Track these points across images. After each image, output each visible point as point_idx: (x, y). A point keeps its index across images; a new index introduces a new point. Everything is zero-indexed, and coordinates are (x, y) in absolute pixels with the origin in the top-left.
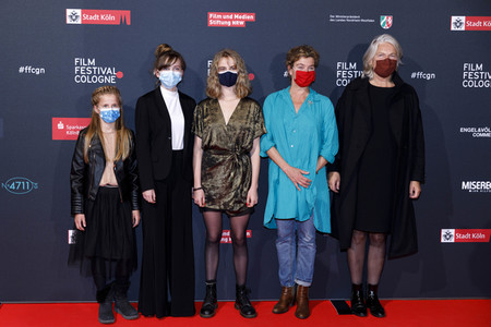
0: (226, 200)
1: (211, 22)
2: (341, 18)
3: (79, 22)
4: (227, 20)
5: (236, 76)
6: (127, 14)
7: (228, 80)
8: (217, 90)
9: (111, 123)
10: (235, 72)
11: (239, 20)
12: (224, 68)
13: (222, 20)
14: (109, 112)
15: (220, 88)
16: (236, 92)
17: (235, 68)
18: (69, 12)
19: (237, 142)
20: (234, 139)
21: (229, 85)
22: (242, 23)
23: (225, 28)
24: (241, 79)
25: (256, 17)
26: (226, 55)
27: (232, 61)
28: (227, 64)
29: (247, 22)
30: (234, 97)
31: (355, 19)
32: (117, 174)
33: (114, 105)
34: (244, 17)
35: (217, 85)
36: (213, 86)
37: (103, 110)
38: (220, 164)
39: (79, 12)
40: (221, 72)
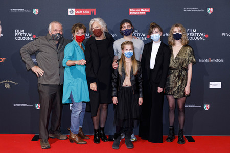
0: (174, 90)
1: (131, 13)
2: (189, 9)
3: (74, 14)
4: (138, 12)
5: (181, 35)
6: (94, 10)
7: (178, 37)
8: (172, 41)
9: (129, 57)
10: (181, 33)
11: (143, 11)
12: (176, 32)
13: (136, 12)
14: (128, 53)
15: (174, 41)
16: (181, 42)
17: (181, 31)
18: (70, 10)
19: (180, 64)
20: (178, 63)
21: (178, 39)
22: (144, 13)
23: (137, 15)
24: (183, 37)
25: (150, 10)
26: (177, 26)
27: (179, 28)
28: (177, 30)
29: (146, 12)
30: (181, 44)
31: (195, 9)
32: (132, 81)
33: (131, 50)
34: (145, 10)
35: (172, 39)
36: (171, 40)
37: (125, 52)
38: (172, 74)
39: (74, 10)
40: (174, 34)
